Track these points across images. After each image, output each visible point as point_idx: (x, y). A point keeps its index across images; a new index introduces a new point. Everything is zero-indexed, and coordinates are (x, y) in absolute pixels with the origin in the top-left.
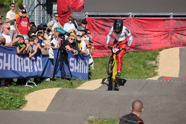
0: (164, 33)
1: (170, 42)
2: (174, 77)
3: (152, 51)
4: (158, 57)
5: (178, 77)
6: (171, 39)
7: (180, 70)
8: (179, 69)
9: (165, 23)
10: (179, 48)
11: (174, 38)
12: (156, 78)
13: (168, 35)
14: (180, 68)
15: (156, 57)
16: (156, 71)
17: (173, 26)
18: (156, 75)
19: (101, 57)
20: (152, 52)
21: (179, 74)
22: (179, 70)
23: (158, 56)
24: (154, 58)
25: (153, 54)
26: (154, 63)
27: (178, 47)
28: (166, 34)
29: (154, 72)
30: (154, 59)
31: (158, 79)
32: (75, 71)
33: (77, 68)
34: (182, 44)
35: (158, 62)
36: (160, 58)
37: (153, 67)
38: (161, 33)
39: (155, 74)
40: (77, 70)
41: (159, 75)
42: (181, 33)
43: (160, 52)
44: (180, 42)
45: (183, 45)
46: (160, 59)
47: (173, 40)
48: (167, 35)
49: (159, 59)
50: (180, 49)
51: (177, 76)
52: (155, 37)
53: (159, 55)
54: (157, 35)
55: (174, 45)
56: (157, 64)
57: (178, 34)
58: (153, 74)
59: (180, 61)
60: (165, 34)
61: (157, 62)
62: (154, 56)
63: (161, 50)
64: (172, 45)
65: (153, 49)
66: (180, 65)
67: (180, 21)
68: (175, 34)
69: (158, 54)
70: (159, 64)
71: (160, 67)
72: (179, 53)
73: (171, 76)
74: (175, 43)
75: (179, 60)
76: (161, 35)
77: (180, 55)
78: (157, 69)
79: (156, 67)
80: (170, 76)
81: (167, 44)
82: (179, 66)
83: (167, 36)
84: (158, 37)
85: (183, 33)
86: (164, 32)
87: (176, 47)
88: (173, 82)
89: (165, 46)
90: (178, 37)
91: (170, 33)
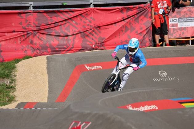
0: (20, 34)
1: (31, 48)
2: (41, 102)
3: (4, 63)
4: (13, 72)
5: (47, 102)
6: (32, 43)
7: (50, 91)
8: (48, 89)
9: (22, 18)
10: (46, 56)
11: (36, 41)
12: (12, 106)
13: (27, 38)
14: (49, 87)
15: (11, 72)
16: (11, 94)
17: (34, 23)
18: (12, 101)
20: (4, 64)
21: (48, 97)
22: (48, 91)
23: (14, 70)
24: (8, 75)
25: (6, 68)
26: (7, 82)
27: (45, 55)
28: (24, 35)
29: (8, 96)
30: (7, 76)
31: (15, 108)
34: (50, 50)
35: (15, 80)
36: (17, 74)
37: (7, 88)
38: (17, 35)
39: (11, 100)
41: (16, 101)
42: (47, 33)
43: (16, 65)
45: (52, 51)
46: (17, 75)
47: (36, 44)
48: (26, 37)
49: (15, 76)
51: (46, 101)
52: (6, 40)
53: (16, 69)
54: (10, 37)
55: (38, 52)
56: (13, 84)
57: (43, 34)
58: (7, 99)
59: (49, 77)
60: (22, 36)
61: (13, 81)
62: (7, 71)
63: (18, 61)
64: (35, 53)
65: (4, 59)
66: (49, 83)
67: (45, 14)
68: (38, 35)
69: (14, 67)
70: (17, 83)
71: (17, 87)
72: (46, 65)
73: (35, 100)
74: (38, 49)
75: (47, 75)
76: (16, 38)
77: (48, 68)
78: (14, 92)
79: (12, 87)
80: (33, 102)
82: (47, 85)
83: (25, 39)
84: (12, 40)
87: (41, 55)
88: (40, 111)
89: (25, 54)
90: (43, 39)
91: (30, 34)
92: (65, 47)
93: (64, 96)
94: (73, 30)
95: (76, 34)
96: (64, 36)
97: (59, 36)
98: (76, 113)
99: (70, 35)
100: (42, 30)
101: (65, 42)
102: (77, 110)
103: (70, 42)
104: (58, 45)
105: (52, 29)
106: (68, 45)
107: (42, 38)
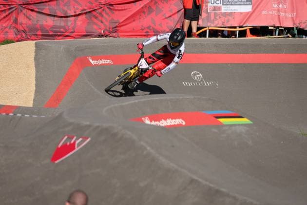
1: (15, 30)
2: (24, 106)
5: (31, 106)
6: (16, 21)
7: (37, 92)
8: (34, 88)
10: (35, 42)
11: (22, 19)
13: (9, 14)
14: (37, 86)
21: (34, 100)
22: (34, 92)
27: (32, 40)
28: (5, 11)
34: (41, 34)
42: (37, 10)
44: (37, 30)
45: (43, 35)
47: (21, 24)
48: (7, 13)
50: (36, 44)
51: (30, 104)
55: (24, 35)
57: (32, 10)
59: (37, 72)
60: (2, 11)
64: (19, 37)
66: (36, 80)
68: (25, 11)
72: (34, 54)
73: (16, 103)
74: (24, 32)
75: (34, 68)
77: (36, 59)
80: (13, 105)
81: (7, 32)
82: (34, 82)
83: (7, 16)
85: (43, 9)
86: (2, 6)
87: (27, 39)
88: (21, 117)
89: (4, 38)
90: (31, 18)
91: (14, 9)
92: (62, 30)
93: (57, 99)
94: (76, 7)
95: (79, 15)
96: (61, 17)
97: (54, 16)
98: (70, 124)
99: (72, 16)
100: (31, 4)
101: (62, 24)
102: (72, 121)
103: (69, 24)
104: (52, 27)
105: (45, 3)
106: (67, 28)
107: (30, 15)
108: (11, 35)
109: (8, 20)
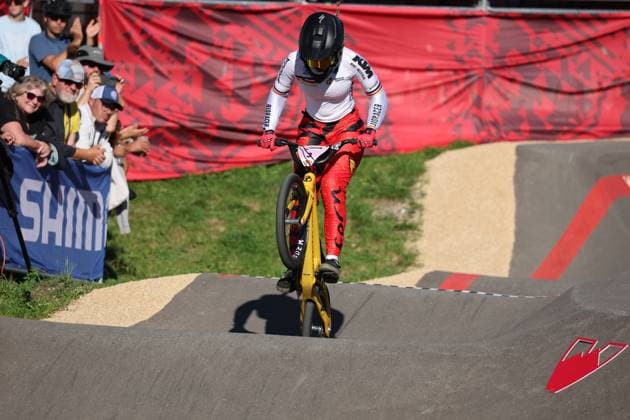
0: (448, 76)
1: (476, 120)
2: (491, 274)
3: (393, 156)
4: (418, 185)
5: (506, 275)
6: (478, 103)
7: (519, 247)
8: (513, 239)
9: (455, 32)
10: (515, 144)
11: (490, 99)
12: (407, 279)
13: (465, 89)
14: (518, 233)
15: (412, 183)
16: (408, 245)
17: (487, 48)
18: (409, 264)
19: (164, 180)
20: (395, 160)
21: (513, 264)
22: (511, 247)
23: (420, 178)
24: (403, 190)
25: (399, 171)
26: (400, 210)
27: (510, 140)
28: (456, 82)
29: (398, 251)
30: (401, 194)
31: (417, 285)
32: (45, 240)
33: (53, 226)
34: (528, 128)
35: (420, 207)
36: (427, 189)
37: (396, 227)
38: (435, 79)
39: (407, 261)
40: (52, 236)
41: (420, 266)
42: (523, 80)
43: (429, 163)
44: (521, 120)
45: (531, 132)
46: (429, 192)
47: (489, 108)
48: (462, 85)
49: (423, 195)
50: (518, 149)
51: (504, 272)
52: (406, 93)
53: (425, 176)
54: (418, 83)
55: (494, 131)
56: (416, 218)
57: (512, 80)
58: (395, 258)
60: (450, 83)
61: (415, 208)
62: (401, 181)
63: (432, 152)
64: (483, 134)
65: (397, 146)
66: (518, 222)
67: (522, 24)
68: (497, 82)
69: (422, 171)
70: (425, 217)
71: (426, 228)
72: (513, 170)
73: (474, 270)
74: (495, 124)
75: (513, 198)
76: (435, 87)
77: (518, 179)
78: (415, 240)
79: (411, 227)
80: (471, 273)
81: (460, 125)
82: (512, 227)
83: (461, 92)
84: (423, 94)
85: (532, 78)
86: (451, 73)
87: (500, 139)
88: (484, 300)
89: (454, 136)
90: (509, 96)
91: (475, 78)
92: (572, 120)
93: (557, 263)
94: (601, 73)
95: (608, 88)
96: (571, 93)
97: (557, 92)
98: (588, 314)
99: (592, 91)
100: (509, 67)
101: (573, 108)
102: (588, 307)
103: (587, 108)
104: (552, 115)
105: (538, 65)
106: (581, 116)
107: (508, 91)
108: (469, 130)
109: (462, 100)
